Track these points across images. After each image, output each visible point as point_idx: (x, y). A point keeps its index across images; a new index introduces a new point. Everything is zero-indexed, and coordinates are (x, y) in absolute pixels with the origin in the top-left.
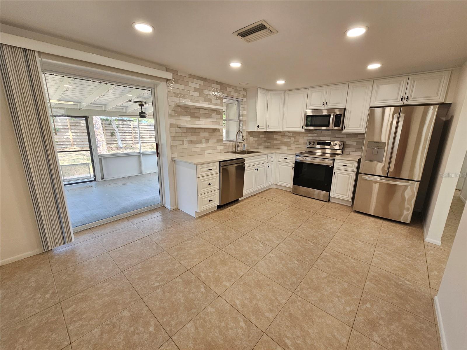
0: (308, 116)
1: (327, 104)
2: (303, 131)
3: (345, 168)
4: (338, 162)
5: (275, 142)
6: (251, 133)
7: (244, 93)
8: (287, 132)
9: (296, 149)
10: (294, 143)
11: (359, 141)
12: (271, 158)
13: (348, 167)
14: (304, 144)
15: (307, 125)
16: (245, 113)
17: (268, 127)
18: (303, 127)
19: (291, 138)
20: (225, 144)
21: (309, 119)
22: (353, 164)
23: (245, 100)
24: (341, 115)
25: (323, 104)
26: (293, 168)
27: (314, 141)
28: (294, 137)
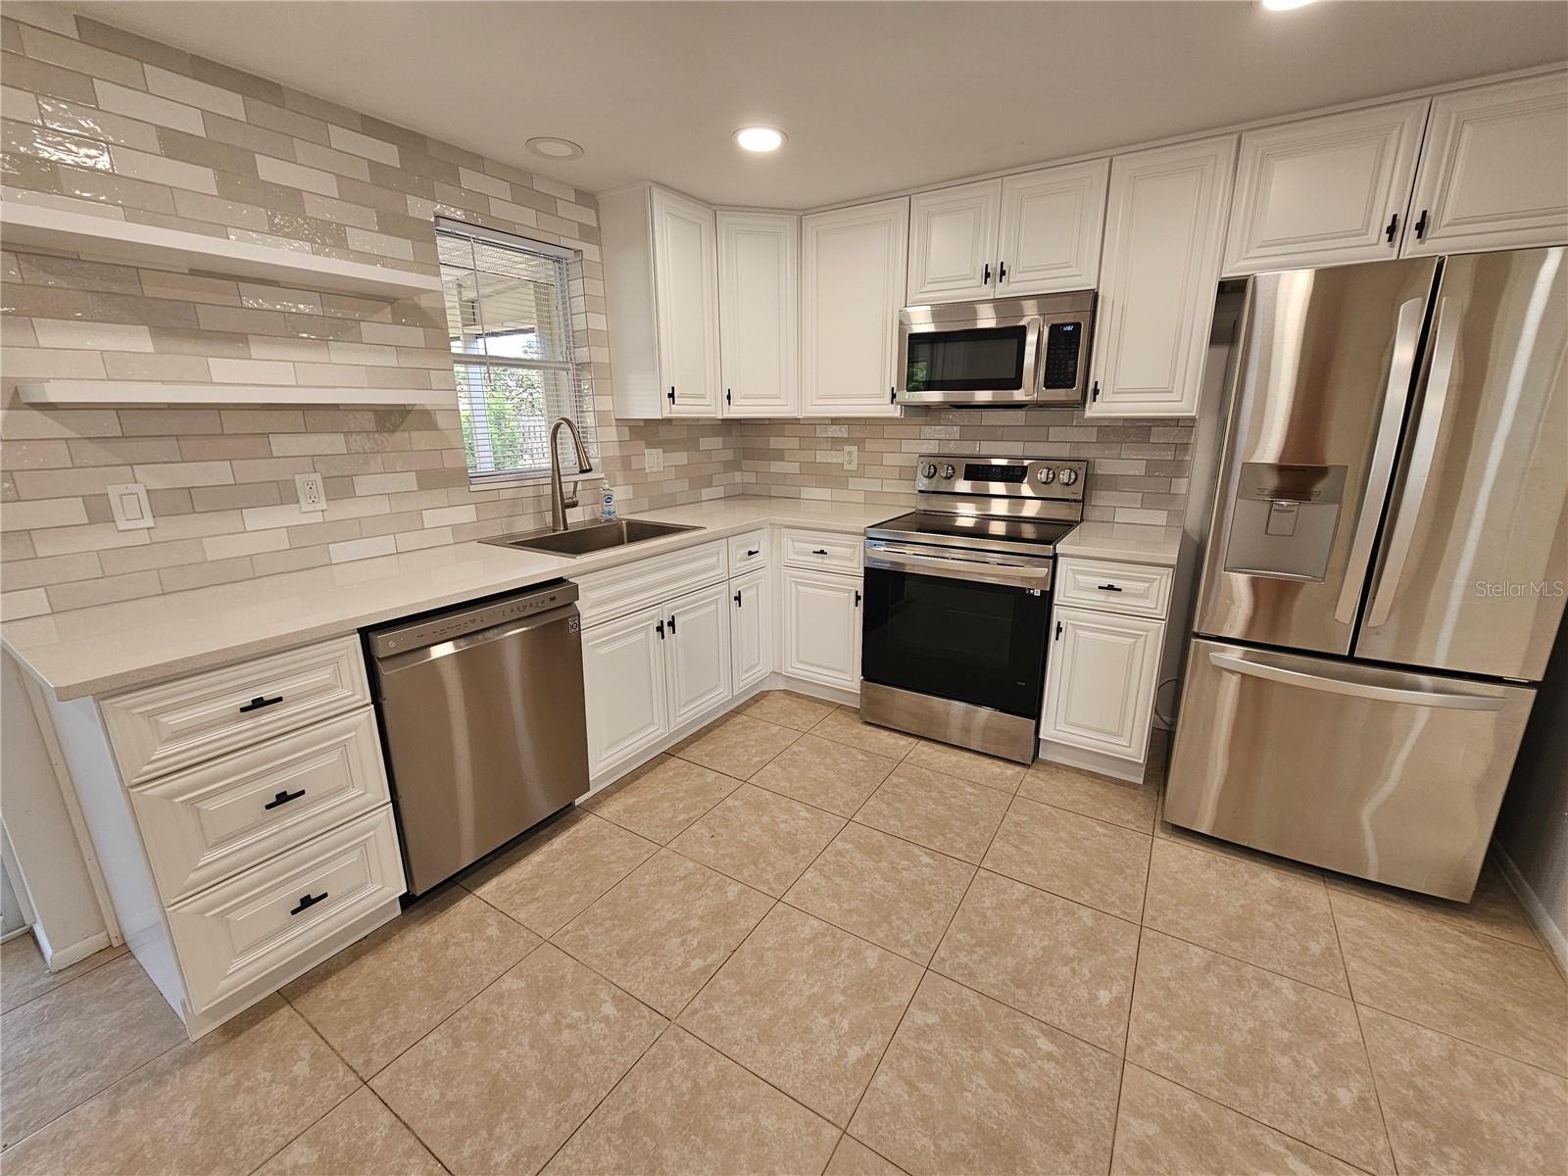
0: (916, 340)
1: (1003, 273)
2: (895, 412)
3: (1111, 599)
4: (1075, 572)
5: (776, 467)
6: (648, 431)
7: (588, 217)
8: (827, 418)
9: (871, 500)
10: (860, 473)
11: (1157, 456)
12: (750, 553)
13: (1128, 595)
14: (907, 474)
15: (913, 385)
16: (599, 323)
17: (729, 397)
18: (894, 396)
19: (847, 448)
20: (484, 497)
21: (924, 350)
22: (1151, 581)
23: (591, 252)
24: (1077, 326)
25: (987, 275)
26: (858, 598)
27: (952, 461)
28: (859, 442)
